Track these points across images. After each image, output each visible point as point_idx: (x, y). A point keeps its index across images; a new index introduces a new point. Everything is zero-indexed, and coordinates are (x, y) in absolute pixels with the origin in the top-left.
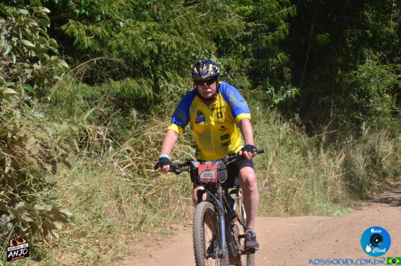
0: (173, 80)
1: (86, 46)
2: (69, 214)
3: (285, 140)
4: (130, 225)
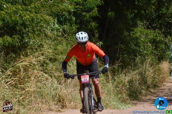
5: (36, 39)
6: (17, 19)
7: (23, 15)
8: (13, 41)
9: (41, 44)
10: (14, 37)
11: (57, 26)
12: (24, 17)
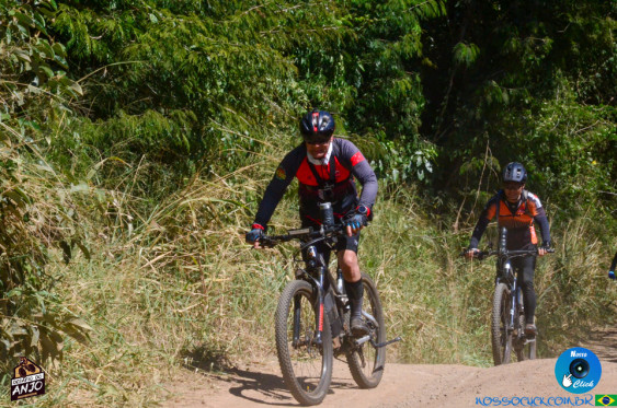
0: (231, 122)
1: (88, 51)
2: (86, 326)
3: (405, 234)
4: (163, 355)
5: (241, 126)
6: (190, 59)
7: (208, 48)
8: (173, 133)
9: (257, 144)
10: (176, 116)
11: (294, 84)
12: (213, 55)
